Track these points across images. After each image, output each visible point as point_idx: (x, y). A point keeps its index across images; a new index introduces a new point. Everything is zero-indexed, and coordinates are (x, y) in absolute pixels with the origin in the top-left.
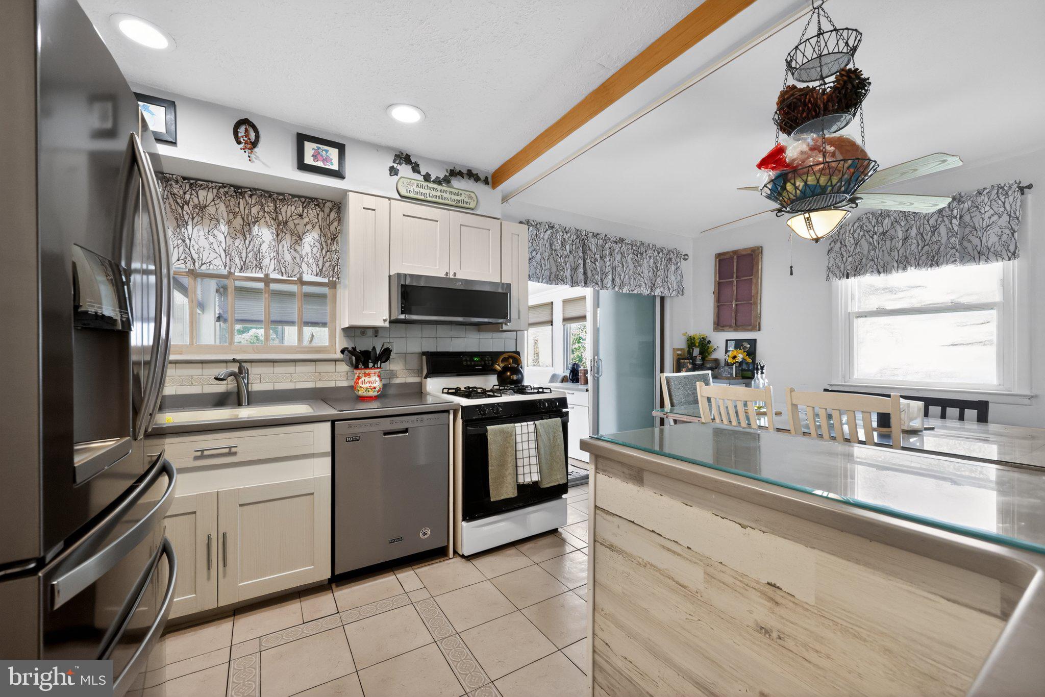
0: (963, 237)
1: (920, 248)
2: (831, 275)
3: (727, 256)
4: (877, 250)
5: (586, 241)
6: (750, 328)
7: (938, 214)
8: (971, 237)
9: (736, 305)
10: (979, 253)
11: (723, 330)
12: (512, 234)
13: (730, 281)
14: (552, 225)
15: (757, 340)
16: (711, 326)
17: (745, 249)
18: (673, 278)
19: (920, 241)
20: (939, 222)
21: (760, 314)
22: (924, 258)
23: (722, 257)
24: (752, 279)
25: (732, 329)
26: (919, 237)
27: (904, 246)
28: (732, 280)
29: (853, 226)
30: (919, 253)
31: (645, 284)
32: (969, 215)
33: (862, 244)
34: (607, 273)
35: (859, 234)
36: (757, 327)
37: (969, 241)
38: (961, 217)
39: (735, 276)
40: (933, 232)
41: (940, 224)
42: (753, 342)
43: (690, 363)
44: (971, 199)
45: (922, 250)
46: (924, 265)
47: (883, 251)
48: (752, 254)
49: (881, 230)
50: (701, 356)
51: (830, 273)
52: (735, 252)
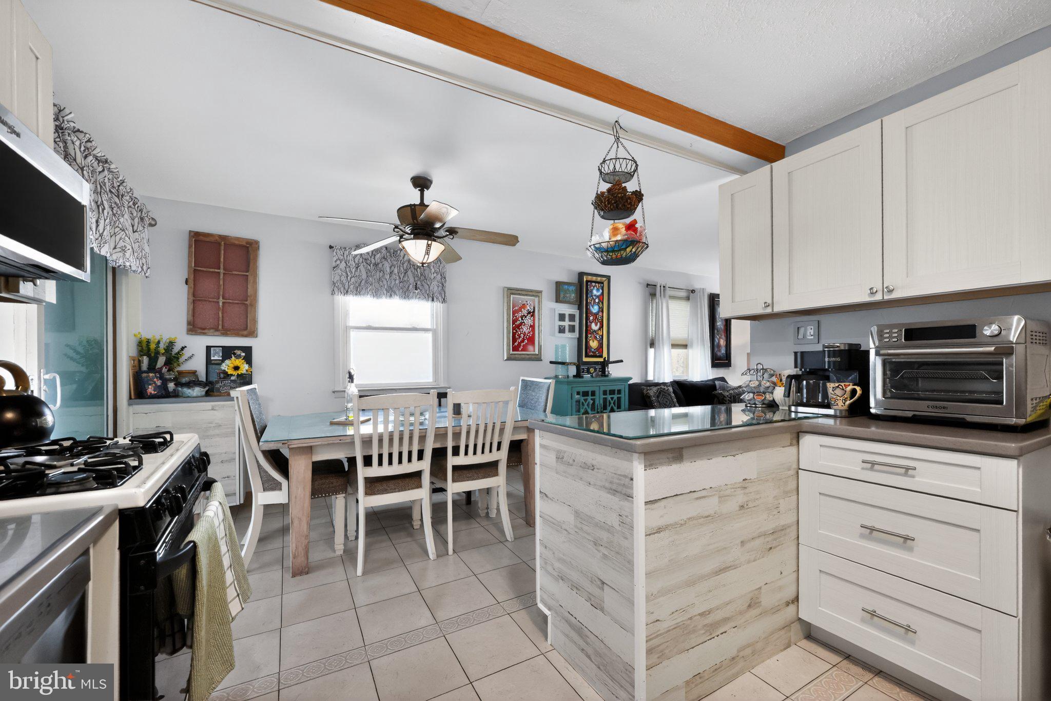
2: (336, 289)
3: (212, 239)
6: (245, 333)
9: (223, 303)
11: (204, 334)
13: (214, 272)
15: (254, 348)
16: (184, 326)
17: (238, 239)
21: (257, 318)
23: (201, 238)
24: (247, 276)
25: (217, 333)
28: (219, 271)
36: (252, 334)
39: (222, 266)
42: (248, 350)
43: (157, 378)
48: (248, 247)
50: (167, 367)
51: (335, 288)
52: (223, 238)
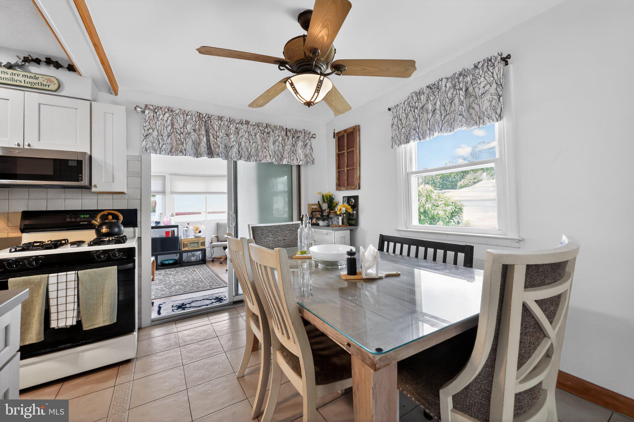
0: (470, 106)
1: (443, 117)
3: (341, 134)
4: (418, 122)
5: (209, 122)
6: (354, 187)
7: (453, 89)
8: (474, 105)
9: (348, 170)
10: (479, 118)
11: (341, 190)
12: (104, 113)
13: (342, 153)
14: (171, 109)
15: (359, 196)
16: (335, 186)
17: (350, 128)
18: (300, 151)
19: (443, 112)
20: (454, 95)
21: (360, 176)
22: (445, 125)
24: (353, 150)
25: (346, 188)
26: (442, 108)
27: (433, 116)
28: (344, 151)
29: (404, 104)
30: (442, 121)
31: (270, 155)
32: (472, 87)
33: (410, 118)
34: (232, 147)
35: (408, 110)
36: (358, 187)
37: (473, 108)
38: (467, 89)
39: (346, 148)
40: (451, 103)
41: (455, 97)
42: (356, 198)
44: (472, 73)
45: (444, 119)
46: (445, 130)
47: (423, 122)
48: (354, 131)
49: (421, 105)
50: (329, 209)
51: (393, 142)
52: (345, 131)
